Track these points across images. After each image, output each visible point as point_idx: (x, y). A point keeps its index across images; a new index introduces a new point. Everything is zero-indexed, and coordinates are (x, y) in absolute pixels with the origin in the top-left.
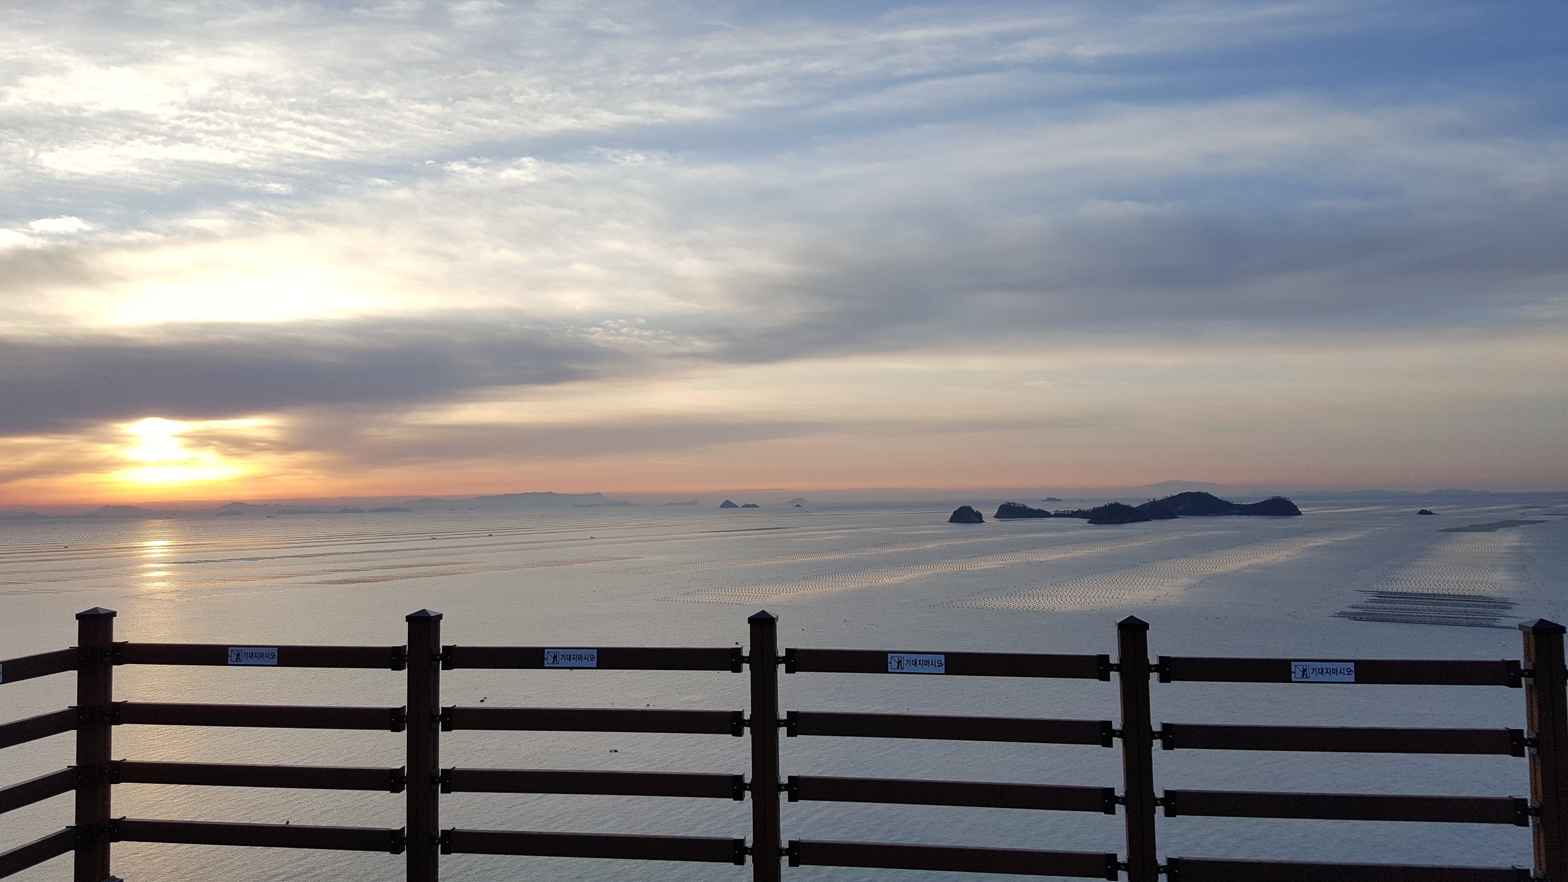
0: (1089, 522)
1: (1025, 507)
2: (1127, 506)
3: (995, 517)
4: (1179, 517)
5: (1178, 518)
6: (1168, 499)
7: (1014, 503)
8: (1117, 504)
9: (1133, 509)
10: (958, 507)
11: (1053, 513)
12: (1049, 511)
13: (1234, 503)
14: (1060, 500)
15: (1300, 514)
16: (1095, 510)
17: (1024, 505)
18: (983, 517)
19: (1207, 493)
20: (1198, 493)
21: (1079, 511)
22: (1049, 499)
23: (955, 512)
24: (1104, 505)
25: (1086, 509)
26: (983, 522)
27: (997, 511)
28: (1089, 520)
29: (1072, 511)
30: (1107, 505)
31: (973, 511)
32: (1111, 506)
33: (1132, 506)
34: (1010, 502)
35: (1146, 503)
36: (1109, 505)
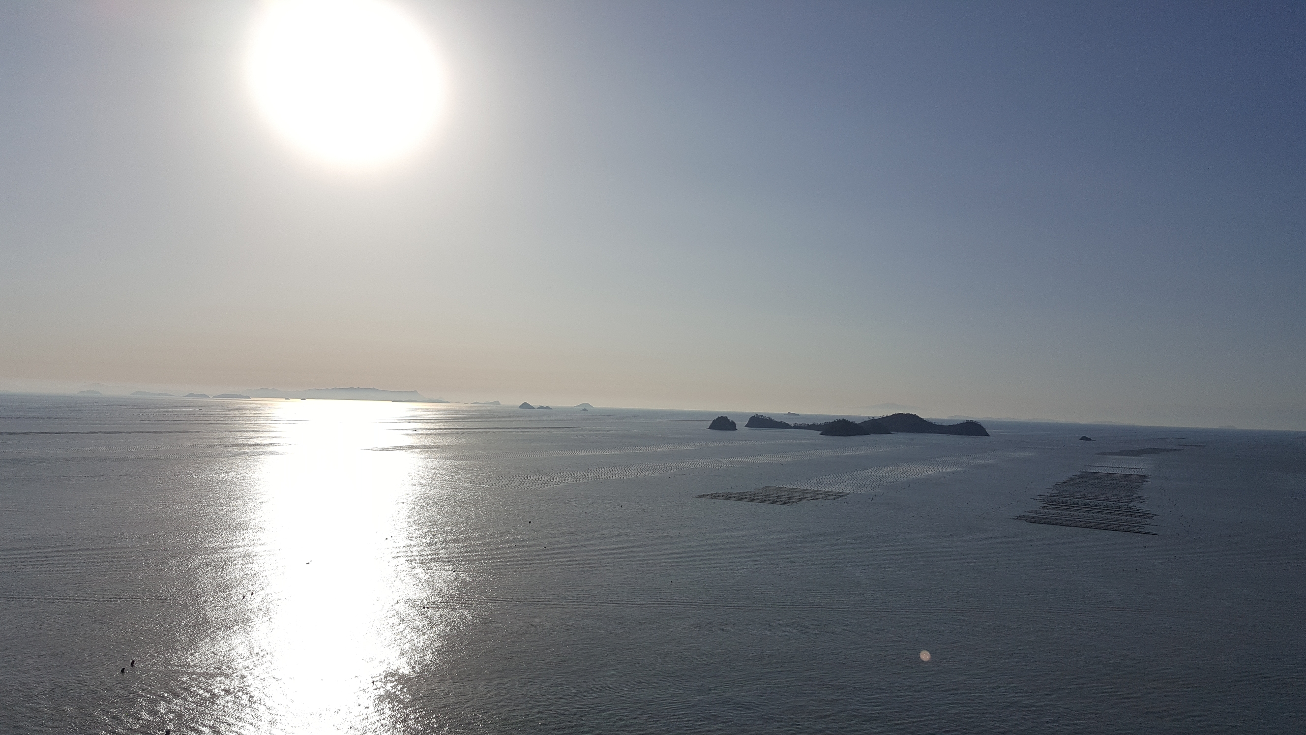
2: (852, 422)
3: (746, 426)
5: (891, 433)
7: (762, 416)
8: (844, 420)
11: (792, 425)
12: (789, 424)
15: (987, 435)
16: (827, 424)
17: (770, 418)
18: (736, 425)
19: (915, 415)
21: (814, 424)
24: (833, 421)
25: (819, 423)
26: (737, 430)
28: (820, 432)
29: (808, 425)
30: (836, 421)
31: (728, 420)
33: (856, 422)
35: (867, 420)
36: (838, 421)
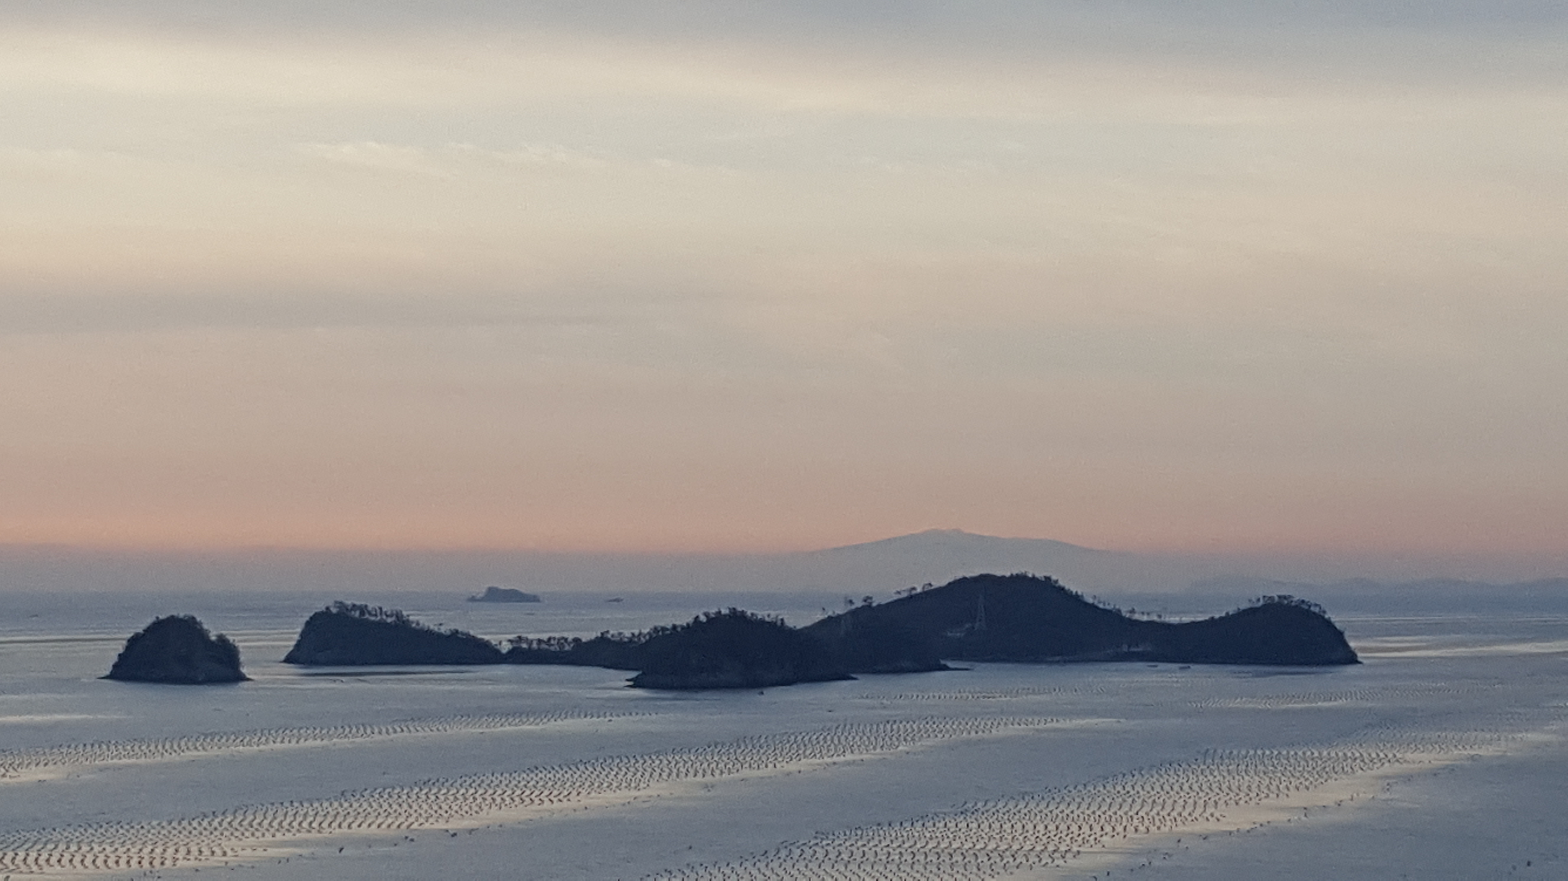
0: (637, 684)
1: (401, 625)
2: (772, 625)
3: (289, 660)
4: (950, 664)
5: (945, 668)
6: (912, 599)
7: (363, 609)
8: (737, 617)
9: (793, 633)
10: (149, 621)
11: (505, 648)
12: (492, 638)
13: (1136, 617)
14: (534, 599)
15: (1352, 659)
16: (660, 636)
17: (399, 615)
18: (242, 658)
19: (1048, 579)
20: (1020, 579)
21: (603, 640)
22: (494, 595)
23: (134, 641)
24: (690, 620)
25: (627, 634)
26: (243, 678)
27: (297, 637)
28: (633, 674)
29: (577, 640)
30: (703, 619)
31: (202, 634)
32: (715, 621)
33: (790, 623)
34: (349, 602)
35: (840, 611)
36: (710, 620)
